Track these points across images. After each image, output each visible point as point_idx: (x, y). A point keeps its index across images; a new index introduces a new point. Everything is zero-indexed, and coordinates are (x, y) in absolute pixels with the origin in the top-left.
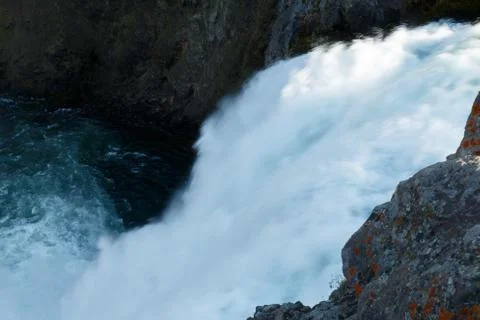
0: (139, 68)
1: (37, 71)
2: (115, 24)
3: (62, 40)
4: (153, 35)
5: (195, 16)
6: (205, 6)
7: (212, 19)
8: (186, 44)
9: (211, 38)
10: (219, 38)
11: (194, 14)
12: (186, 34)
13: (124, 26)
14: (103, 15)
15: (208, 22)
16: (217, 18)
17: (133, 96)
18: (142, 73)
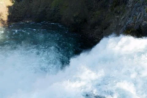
0: (96, 27)
1: (69, 20)
2: (94, 13)
3: (78, 13)
4: (104, 19)
5: (117, 16)
6: (121, 14)
7: (122, 19)
8: (112, 24)
9: (120, 24)
10: (122, 25)
11: (117, 15)
12: (113, 21)
13: (96, 14)
14: (92, 9)
15: (121, 19)
16: (123, 19)
17: (92, 35)
18: (97, 29)
